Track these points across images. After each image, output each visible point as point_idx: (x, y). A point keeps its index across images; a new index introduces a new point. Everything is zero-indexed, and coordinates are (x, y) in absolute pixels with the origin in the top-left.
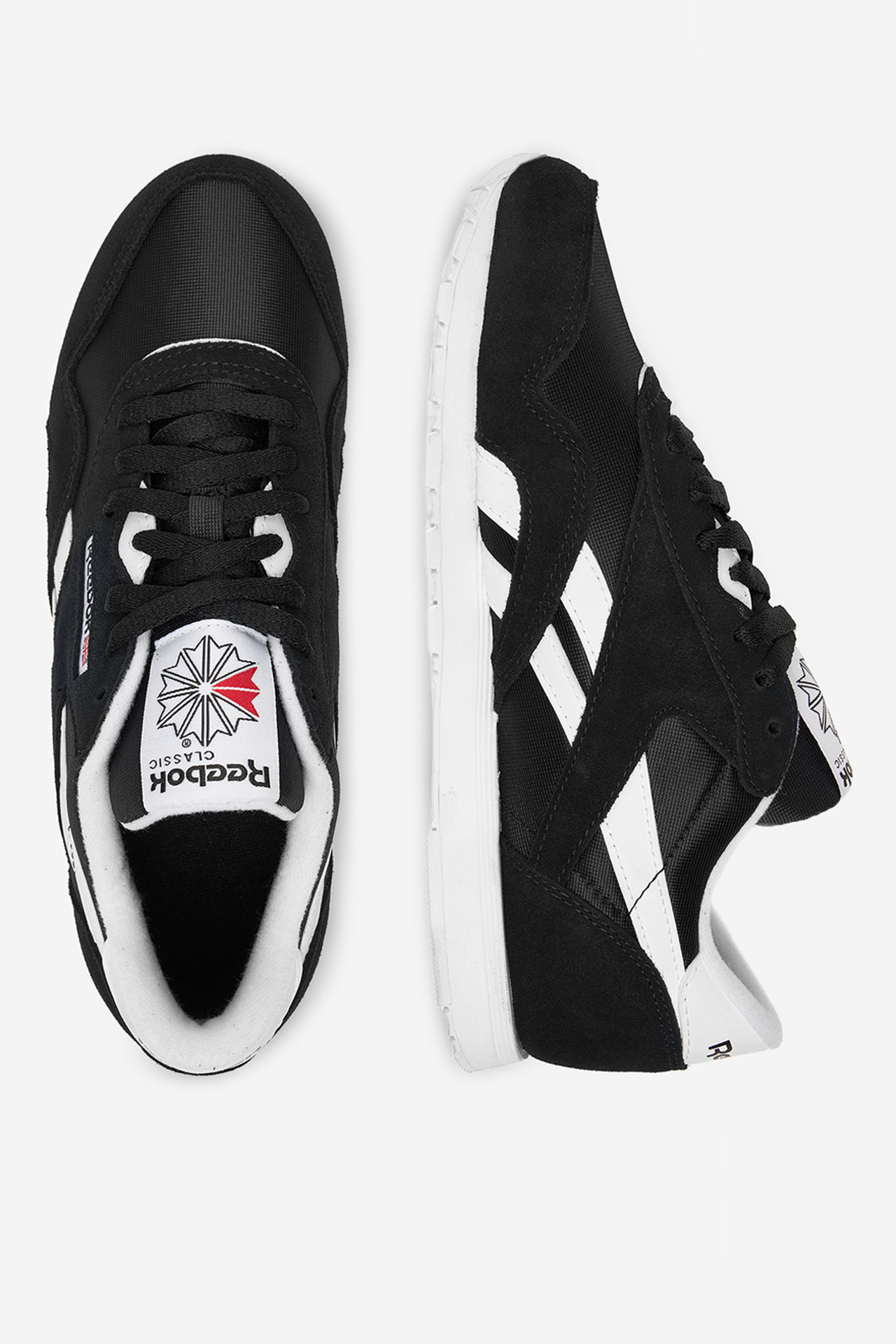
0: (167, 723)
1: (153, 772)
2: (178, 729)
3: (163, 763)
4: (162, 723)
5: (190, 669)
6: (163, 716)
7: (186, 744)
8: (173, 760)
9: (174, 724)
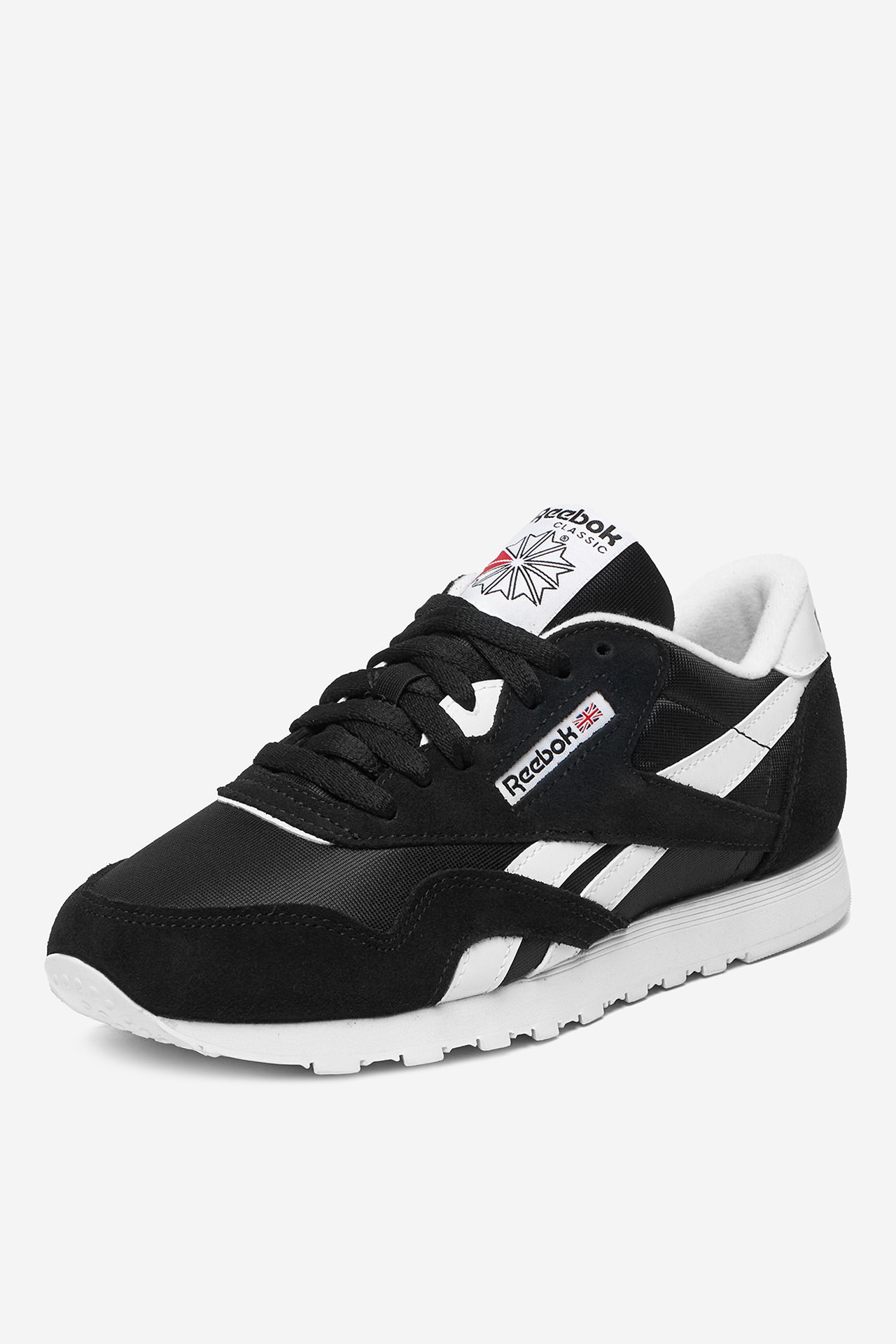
0: (565, 563)
1: (608, 547)
2: (561, 551)
3: (594, 542)
4: (569, 568)
5: (516, 579)
6: (564, 570)
7: (565, 538)
8: (586, 537)
9: (561, 557)
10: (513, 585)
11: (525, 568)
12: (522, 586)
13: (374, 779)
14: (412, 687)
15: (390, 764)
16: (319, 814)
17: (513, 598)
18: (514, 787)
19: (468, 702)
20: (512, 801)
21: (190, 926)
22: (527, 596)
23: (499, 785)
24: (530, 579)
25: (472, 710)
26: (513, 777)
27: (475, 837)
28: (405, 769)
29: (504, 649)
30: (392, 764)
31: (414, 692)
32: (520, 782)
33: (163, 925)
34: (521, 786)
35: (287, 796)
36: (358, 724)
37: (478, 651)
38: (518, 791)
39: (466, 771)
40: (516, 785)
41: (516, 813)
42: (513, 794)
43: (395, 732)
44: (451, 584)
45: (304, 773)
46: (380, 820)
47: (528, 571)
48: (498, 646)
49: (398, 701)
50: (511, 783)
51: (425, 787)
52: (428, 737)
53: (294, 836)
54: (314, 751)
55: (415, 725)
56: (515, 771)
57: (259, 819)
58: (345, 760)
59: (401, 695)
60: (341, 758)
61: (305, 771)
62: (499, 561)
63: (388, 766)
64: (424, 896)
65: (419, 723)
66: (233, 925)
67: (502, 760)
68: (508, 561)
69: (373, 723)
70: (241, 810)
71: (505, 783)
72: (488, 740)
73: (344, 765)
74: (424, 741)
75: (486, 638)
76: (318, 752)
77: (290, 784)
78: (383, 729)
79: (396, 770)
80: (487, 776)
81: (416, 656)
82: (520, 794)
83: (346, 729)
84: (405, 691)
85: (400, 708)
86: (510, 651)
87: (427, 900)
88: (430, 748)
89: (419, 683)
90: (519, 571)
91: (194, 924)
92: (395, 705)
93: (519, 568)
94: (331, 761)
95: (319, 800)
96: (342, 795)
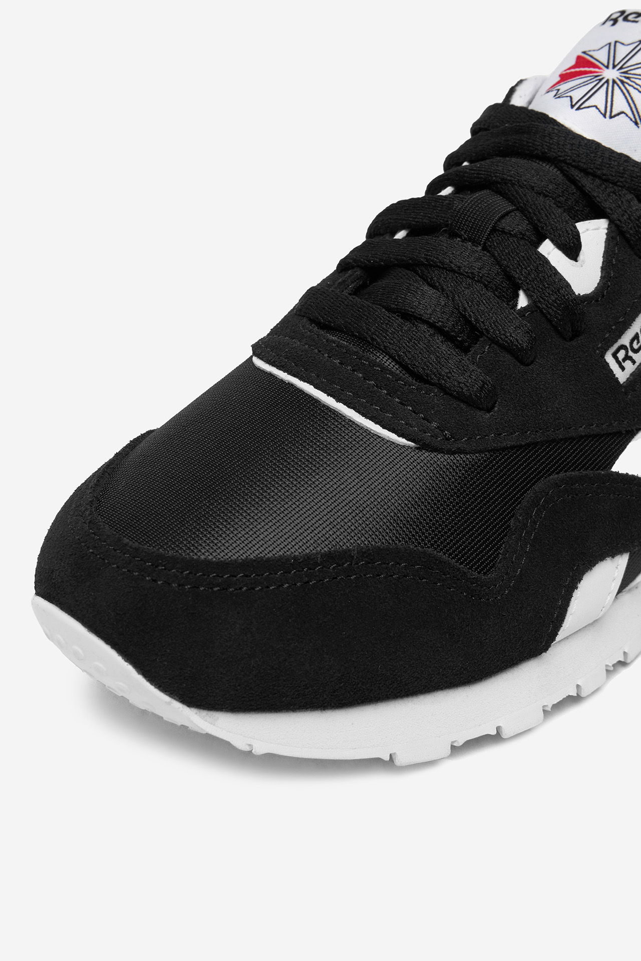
5: (612, 95)
10: (609, 101)
11: (622, 82)
12: (620, 103)
13: (466, 350)
14: (500, 226)
15: (484, 331)
16: (397, 400)
17: (611, 117)
18: (624, 360)
19: (572, 249)
20: (622, 376)
21: (241, 588)
22: (627, 115)
23: (609, 358)
24: (630, 96)
25: (576, 261)
26: (623, 347)
27: (582, 430)
28: (506, 342)
29: (606, 180)
30: (488, 331)
31: (503, 232)
32: (631, 354)
33: (202, 589)
34: (631, 359)
35: (354, 371)
36: (436, 272)
37: (573, 181)
38: (628, 364)
39: (574, 343)
40: (627, 358)
41: (626, 393)
42: (623, 369)
43: (486, 286)
44: (512, 91)
45: (373, 339)
46: (479, 413)
47: (627, 85)
48: (599, 177)
49: (485, 243)
50: (621, 355)
51: (528, 365)
52: (528, 296)
53: (367, 432)
54: (384, 307)
55: (509, 277)
56: (625, 340)
57: (316, 402)
58: (425, 322)
59: (489, 234)
60: (421, 319)
61: (374, 336)
62: (577, 70)
63: (482, 334)
64: (531, 517)
65: (517, 276)
66: (299, 584)
67: (613, 327)
68: (597, 70)
69: (456, 271)
70: (291, 385)
71: (615, 355)
72: (597, 301)
73: (424, 327)
74: (523, 301)
75: (585, 166)
76: (389, 309)
77: (356, 353)
78: (469, 281)
79: (493, 341)
80: (598, 348)
81: (499, 183)
82: (630, 367)
83: (420, 277)
84: (494, 230)
85: (488, 251)
86: (615, 184)
87: (535, 523)
88: (532, 312)
89: (508, 219)
90: (615, 85)
91: (244, 586)
92: (480, 248)
93: (614, 82)
94: (408, 325)
95: (397, 380)
96: (427, 375)
